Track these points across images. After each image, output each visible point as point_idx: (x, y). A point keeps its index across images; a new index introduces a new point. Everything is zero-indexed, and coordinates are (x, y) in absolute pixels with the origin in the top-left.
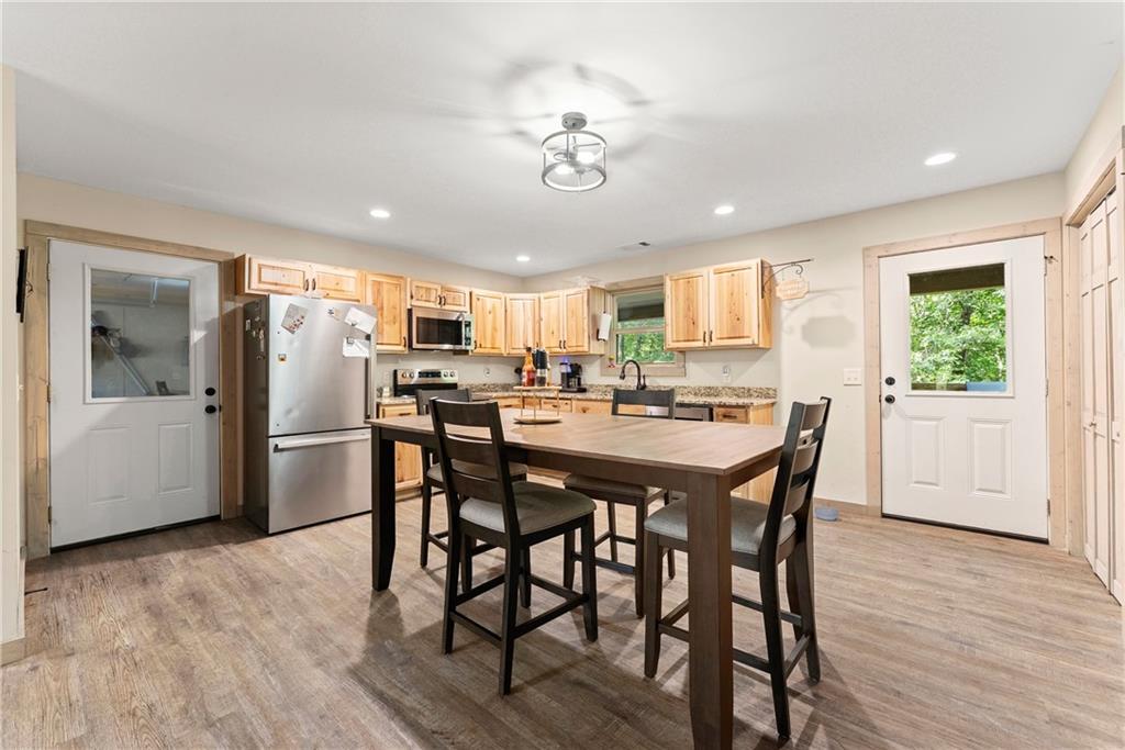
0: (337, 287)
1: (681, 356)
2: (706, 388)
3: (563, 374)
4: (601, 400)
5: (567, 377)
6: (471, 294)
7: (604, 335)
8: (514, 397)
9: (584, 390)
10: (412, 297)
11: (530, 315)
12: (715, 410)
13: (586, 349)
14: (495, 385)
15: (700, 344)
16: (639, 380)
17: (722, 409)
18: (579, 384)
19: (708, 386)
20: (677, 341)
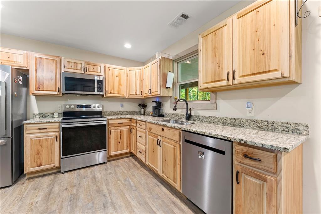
0: (8, 59)
1: (213, 95)
2: (232, 119)
3: (153, 107)
4: (156, 124)
5: (155, 108)
6: (105, 67)
7: (169, 84)
8: (125, 118)
9: (162, 116)
10: (64, 67)
11: (138, 77)
12: (236, 147)
13: (158, 93)
14: (126, 112)
15: (224, 83)
16: (187, 111)
17: (241, 147)
18: (159, 112)
19: (233, 118)
20: (207, 83)
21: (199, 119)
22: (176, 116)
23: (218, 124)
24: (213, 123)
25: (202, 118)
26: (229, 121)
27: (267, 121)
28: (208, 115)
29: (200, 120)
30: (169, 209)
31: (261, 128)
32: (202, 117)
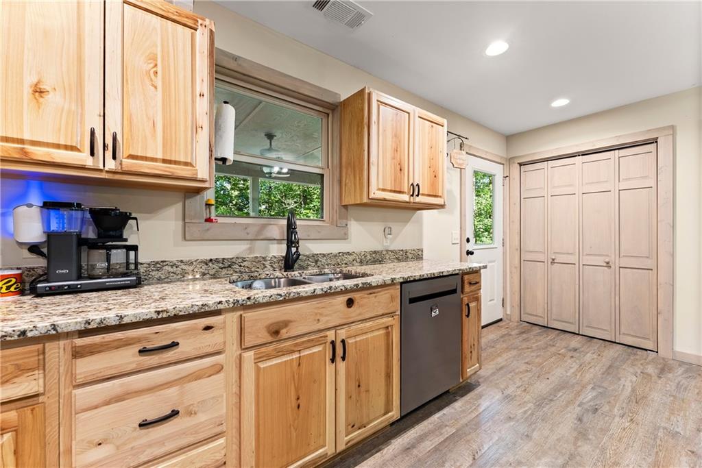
1: (345, 212)
2: (371, 253)
15: (405, 197)
19: (373, 251)
20: (384, 190)
21: (316, 261)
22: (229, 266)
23: (353, 265)
24: (346, 264)
25: (323, 260)
26: (369, 257)
27: (402, 250)
28: (335, 251)
29: (319, 263)
30: (428, 457)
31: (399, 260)
32: (324, 255)
